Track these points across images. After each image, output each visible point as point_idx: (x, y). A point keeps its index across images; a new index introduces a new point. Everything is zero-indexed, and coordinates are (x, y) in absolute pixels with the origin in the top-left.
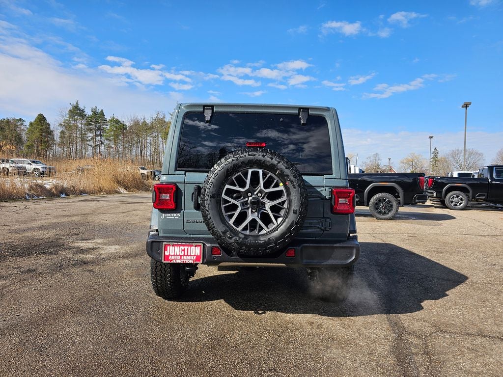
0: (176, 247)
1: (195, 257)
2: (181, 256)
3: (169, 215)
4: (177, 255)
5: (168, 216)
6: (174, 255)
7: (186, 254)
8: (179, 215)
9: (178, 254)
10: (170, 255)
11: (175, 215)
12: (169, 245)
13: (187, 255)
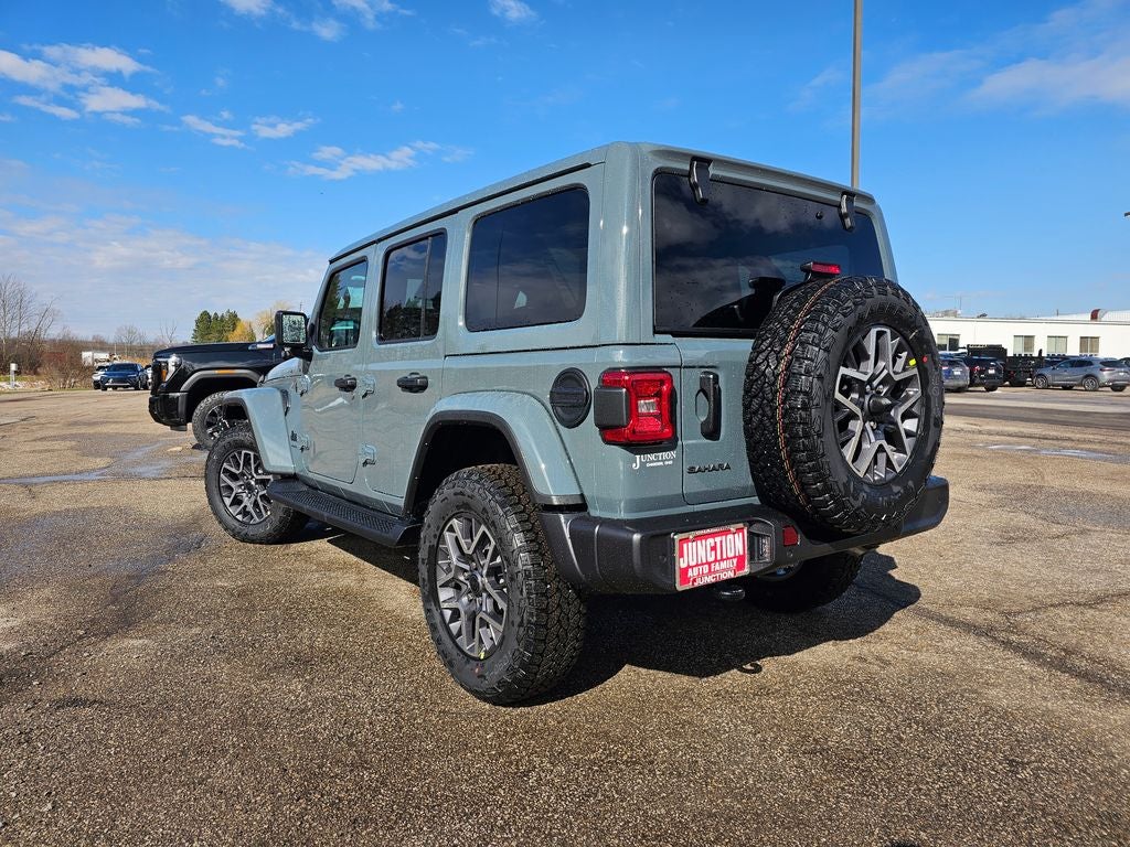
0: (699, 542)
1: (735, 561)
2: (709, 564)
3: (652, 457)
4: (703, 564)
5: (651, 462)
6: (697, 565)
7: (719, 558)
8: (673, 454)
9: (704, 561)
10: (689, 567)
11: (665, 455)
12: (687, 540)
13: (722, 560)
